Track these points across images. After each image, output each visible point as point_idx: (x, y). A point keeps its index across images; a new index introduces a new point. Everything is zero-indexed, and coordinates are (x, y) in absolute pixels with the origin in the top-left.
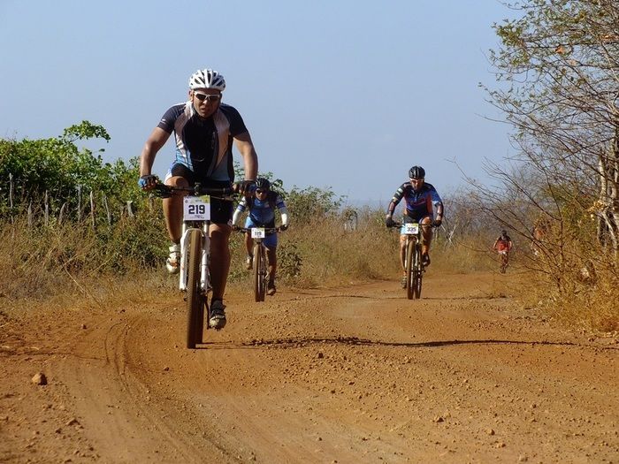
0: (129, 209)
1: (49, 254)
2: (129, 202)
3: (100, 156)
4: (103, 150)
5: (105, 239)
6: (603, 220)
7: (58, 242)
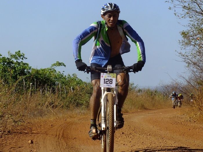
0: (72, 89)
5: (64, 98)
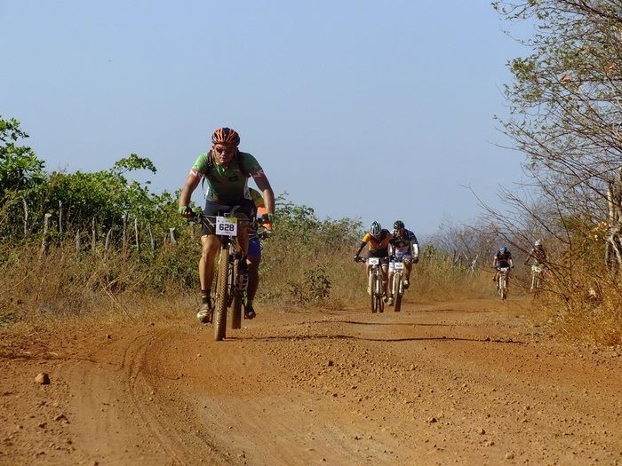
0: (172, 235)
1: (94, 276)
2: (172, 230)
3: (146, 188)
4: (149, 182)
6: (611, 245)
7: (103, 266)
